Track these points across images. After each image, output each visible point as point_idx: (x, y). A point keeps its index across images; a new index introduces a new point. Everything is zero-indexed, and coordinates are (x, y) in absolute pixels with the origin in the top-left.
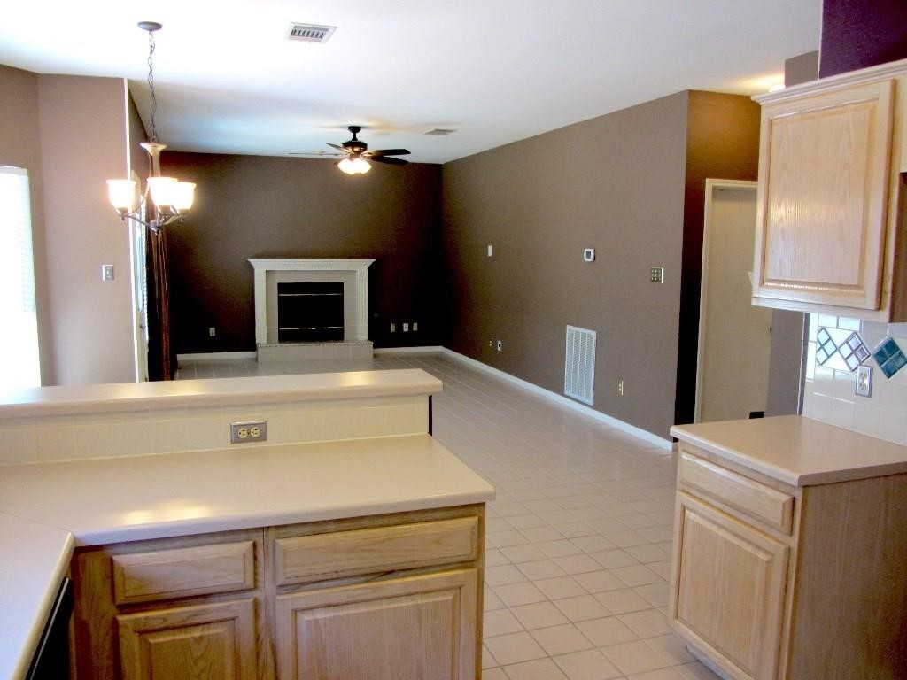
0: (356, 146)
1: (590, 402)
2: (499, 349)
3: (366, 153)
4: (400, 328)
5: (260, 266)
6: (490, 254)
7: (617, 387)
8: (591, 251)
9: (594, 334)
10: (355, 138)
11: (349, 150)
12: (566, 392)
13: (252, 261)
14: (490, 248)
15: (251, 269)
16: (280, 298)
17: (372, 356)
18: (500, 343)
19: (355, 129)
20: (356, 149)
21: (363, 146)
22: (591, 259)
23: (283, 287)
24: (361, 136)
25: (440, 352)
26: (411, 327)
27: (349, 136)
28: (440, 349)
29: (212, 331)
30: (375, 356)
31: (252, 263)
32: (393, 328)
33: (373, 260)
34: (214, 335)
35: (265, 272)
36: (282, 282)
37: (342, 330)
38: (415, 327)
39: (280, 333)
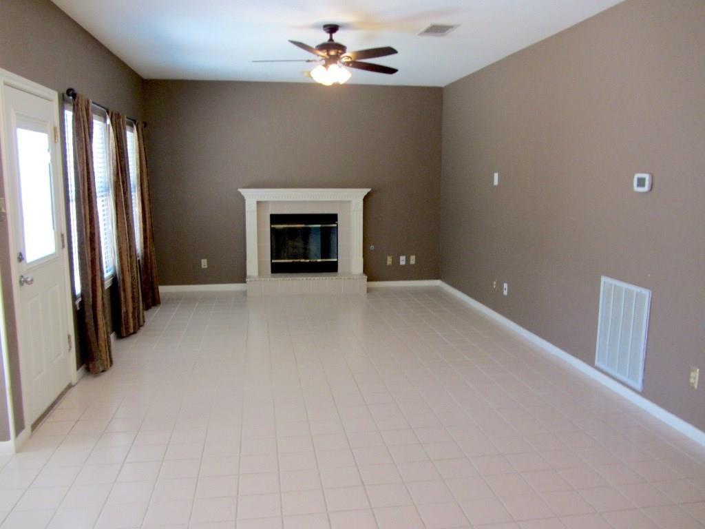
0: (332, 50)
1: (638, 385)
2: (505, 293)
3: (345, 58)
4: (396, 260)
5: (252, 197)
6: (496, 182)
7: (689, 377)
8: (647, 177)
9: (646, 293)
10: (331, 39)
11: (323, 54)
12: (597, 363)
13: (244, 192)
14: (496, 176)
15: (243, 200)
16: (272, 230)
17: (366, 290)
18: (506, 286)
19: (332, 29)
20: (332, 53)
21: (341, 48)
22: (646, 189)
23: (275, 219)
24: (338, 37)
25: (438, 287)
26: (408, 260)
27: (324, 37)
28: (438, 283)
29: (204, 263)
30: (369, 290)
31: (243, 194)
32: (389, 261)
33: (369, 190)
34: (206, 267)
35: (255, 203)
36: (274, 213)
37: (336, 263)
38: (413, 260)
39: (273, 264)
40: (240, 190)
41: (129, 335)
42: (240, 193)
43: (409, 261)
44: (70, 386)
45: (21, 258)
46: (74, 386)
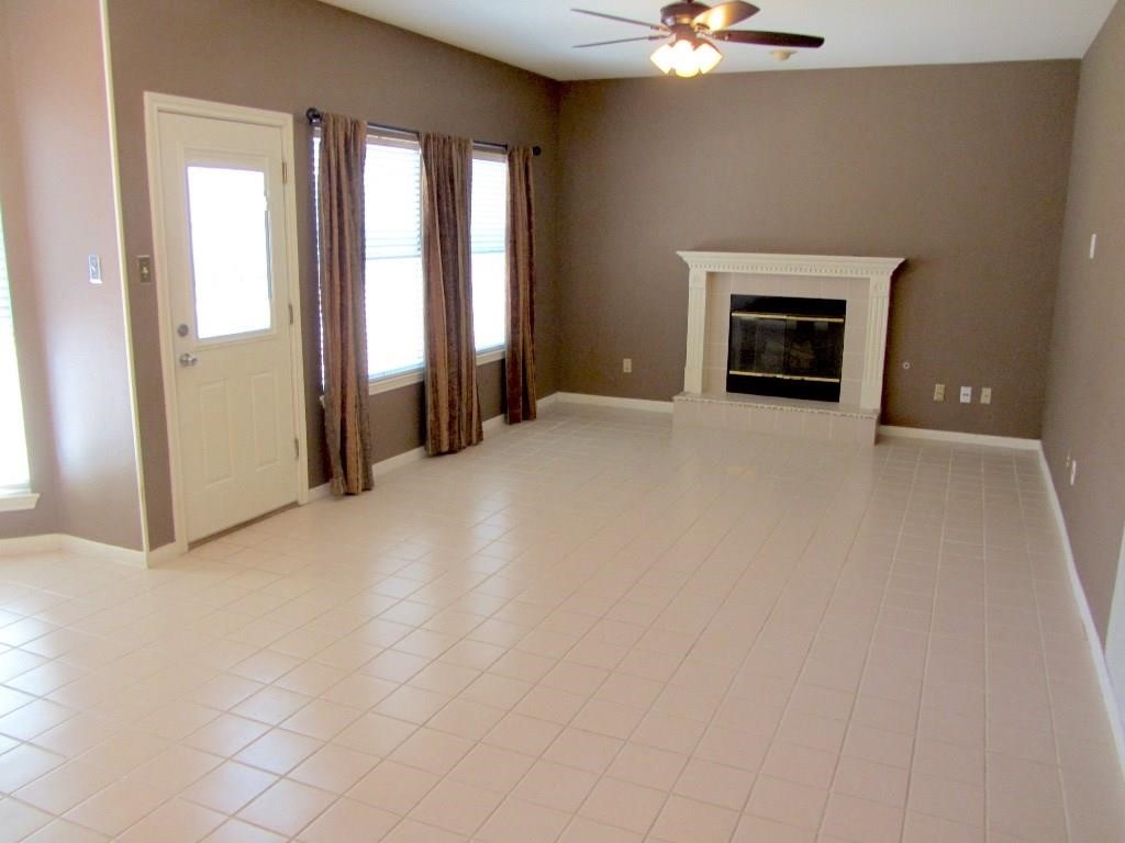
2: (1072, 480)
4: (953, 393)
5: (699, 264)
6: (1092, 252)
13: (686, 256)
14: (1094, 240)
16: (735, 321)
17: (873, 437)
18: (1074, 466)
23: (741, 303)
26: (976, 395)
29: (627, 365)
30: (879, 439)
31: (685, 259)
32: (939, 392)
33: (901, 260)
34: (630, 371)
35: (704, 277)
36: (735, 293)
37: (837, 386)
38: (986, 396)
39: (730, 379)
40: (680, 253)
41: (439, 454)
42: (681, 259)
43: (979, 397)
44: (295, 505)
45: (183, 331)
46: (300, 506)
